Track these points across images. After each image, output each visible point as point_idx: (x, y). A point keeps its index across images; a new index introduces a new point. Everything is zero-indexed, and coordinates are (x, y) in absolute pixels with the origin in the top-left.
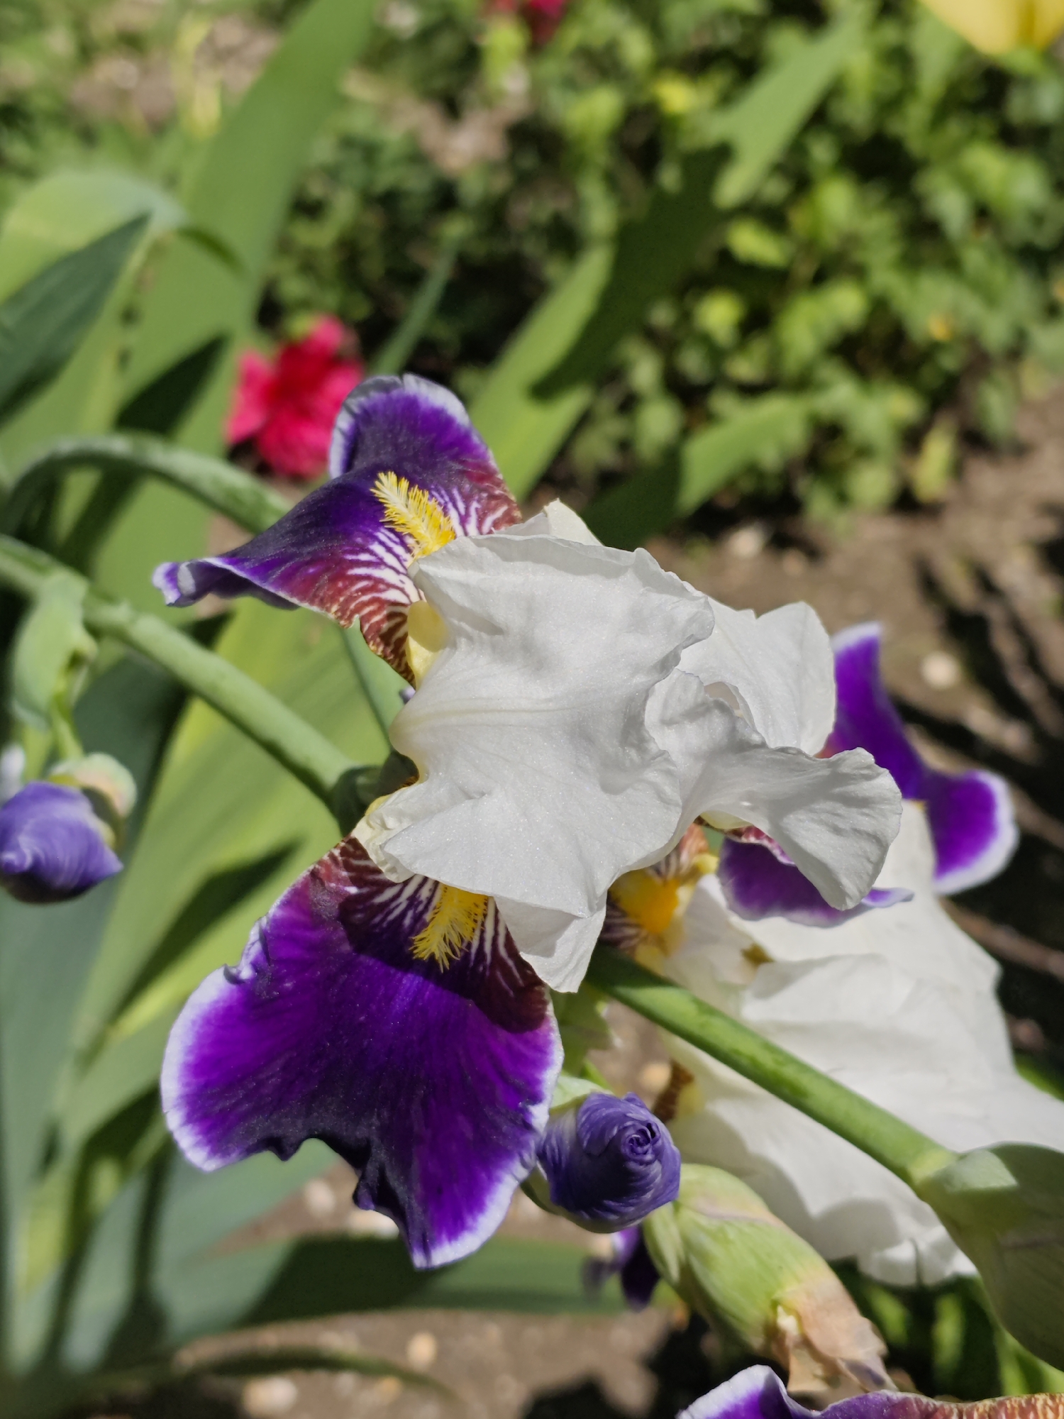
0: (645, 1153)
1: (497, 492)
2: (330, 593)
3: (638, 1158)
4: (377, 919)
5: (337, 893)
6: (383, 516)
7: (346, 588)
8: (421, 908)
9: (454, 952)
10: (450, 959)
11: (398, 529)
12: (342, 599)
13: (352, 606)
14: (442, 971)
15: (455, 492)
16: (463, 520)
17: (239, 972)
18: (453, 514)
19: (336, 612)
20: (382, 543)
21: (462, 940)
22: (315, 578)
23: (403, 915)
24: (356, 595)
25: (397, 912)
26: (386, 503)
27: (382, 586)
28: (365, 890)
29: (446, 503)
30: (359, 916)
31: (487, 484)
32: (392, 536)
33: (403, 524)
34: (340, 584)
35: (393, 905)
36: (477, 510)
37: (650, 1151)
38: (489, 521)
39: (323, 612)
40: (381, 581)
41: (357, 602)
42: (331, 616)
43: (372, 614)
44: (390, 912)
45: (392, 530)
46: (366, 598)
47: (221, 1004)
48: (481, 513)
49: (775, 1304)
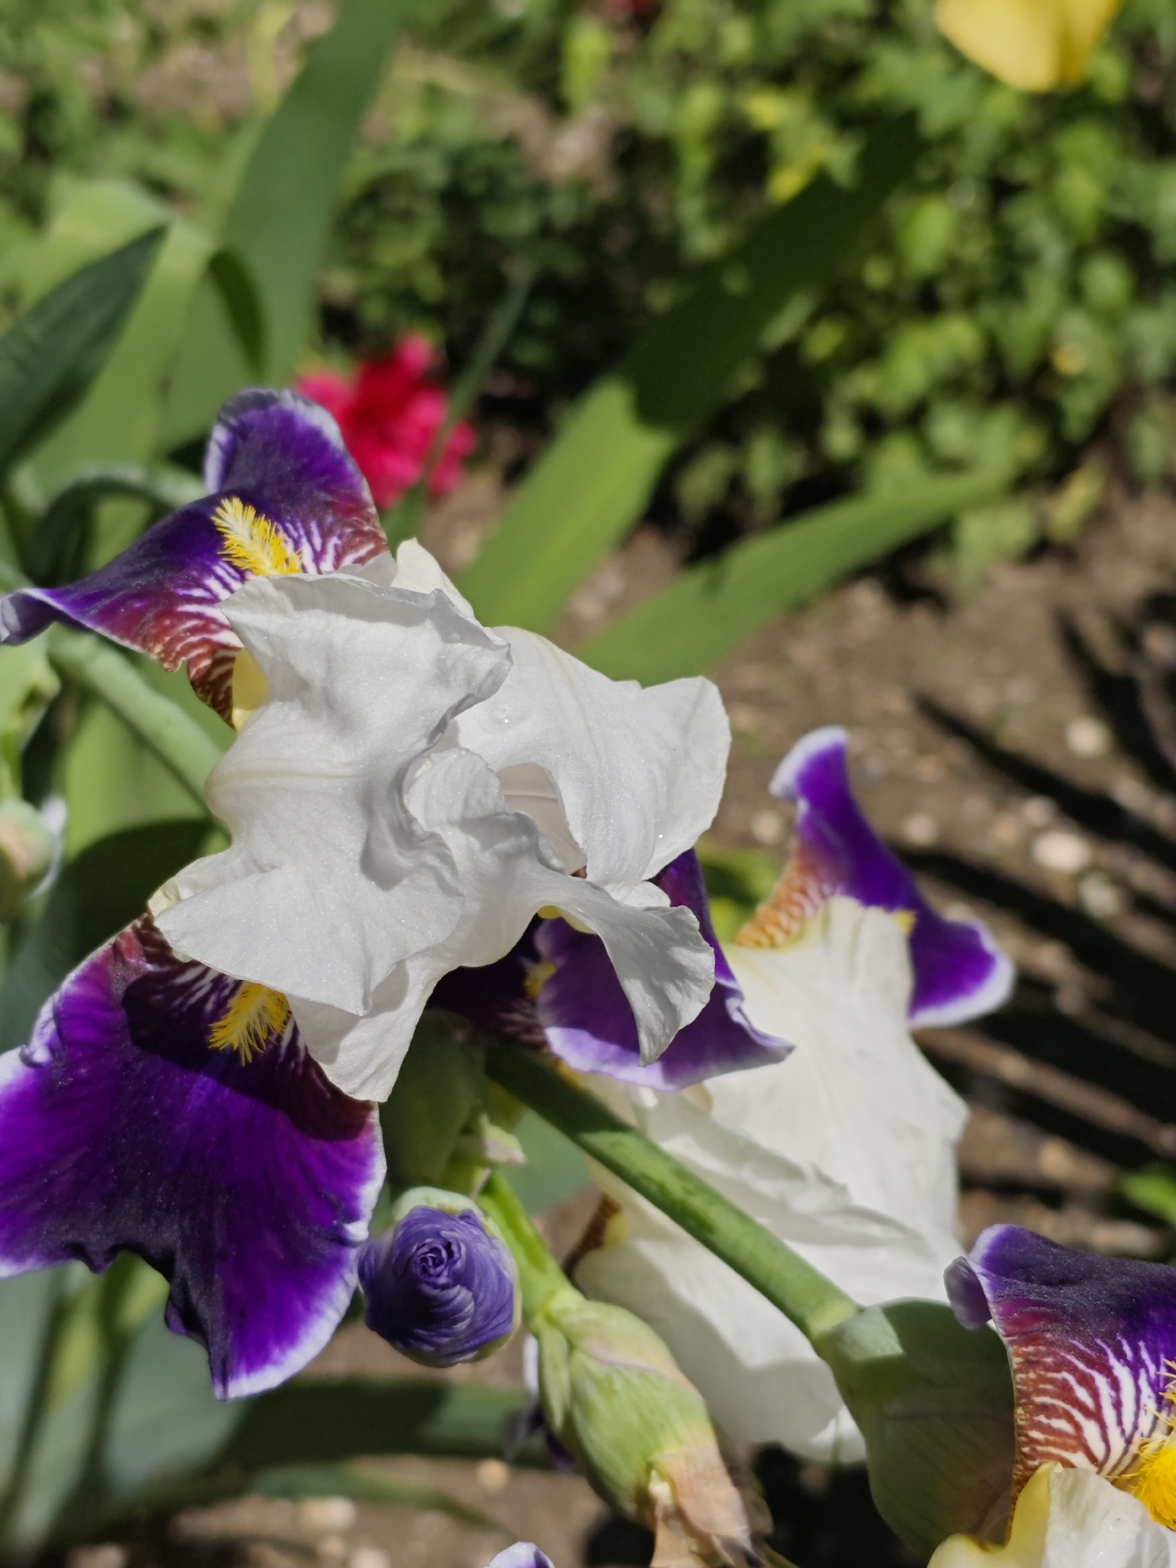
0: (439, 1275)
1: (367, 528)
2: (154, 631)
3: (431, 1280)
4: (177, 1002)
5: (137, 969)
6: (222, 548)
7: (173, 626)
8: (226, 992)
9: (260, 1046)
10: (254, 1054)
11: (237, 563)
12: (167, 639)
13: (178, 647)
14: (244, 1065)
15: (314, 527)
16: (318, 557)
17: (33, 1053)
18: (306, 549)
19: (159, 654)
20: (219, 579)
21: (270, 1032)
22: (139, 615)
23: (205, 999)
24: (183, 635)
25: (200, 994)
26: (227, 534)
27: (213, 627)
28: (166, 969)
29: (300, 537)
30: (159, 997)
31: (355, 518)
32: (231, 571)
33: (245, 558)
34: (167, 622)
35: (195, 987)
36: (336, 546)
37: (445, 1273)
38: (348, 560)
39: (145, 651)
40: (212, 620)
41: (185, 643)
42: (154, 657)
43: (200, 657)
44: (192, 994)
45: (230, 564)
46: (194, 639)
47: (14, 1089)
48: (340, 550)
49: (650, 1467)
